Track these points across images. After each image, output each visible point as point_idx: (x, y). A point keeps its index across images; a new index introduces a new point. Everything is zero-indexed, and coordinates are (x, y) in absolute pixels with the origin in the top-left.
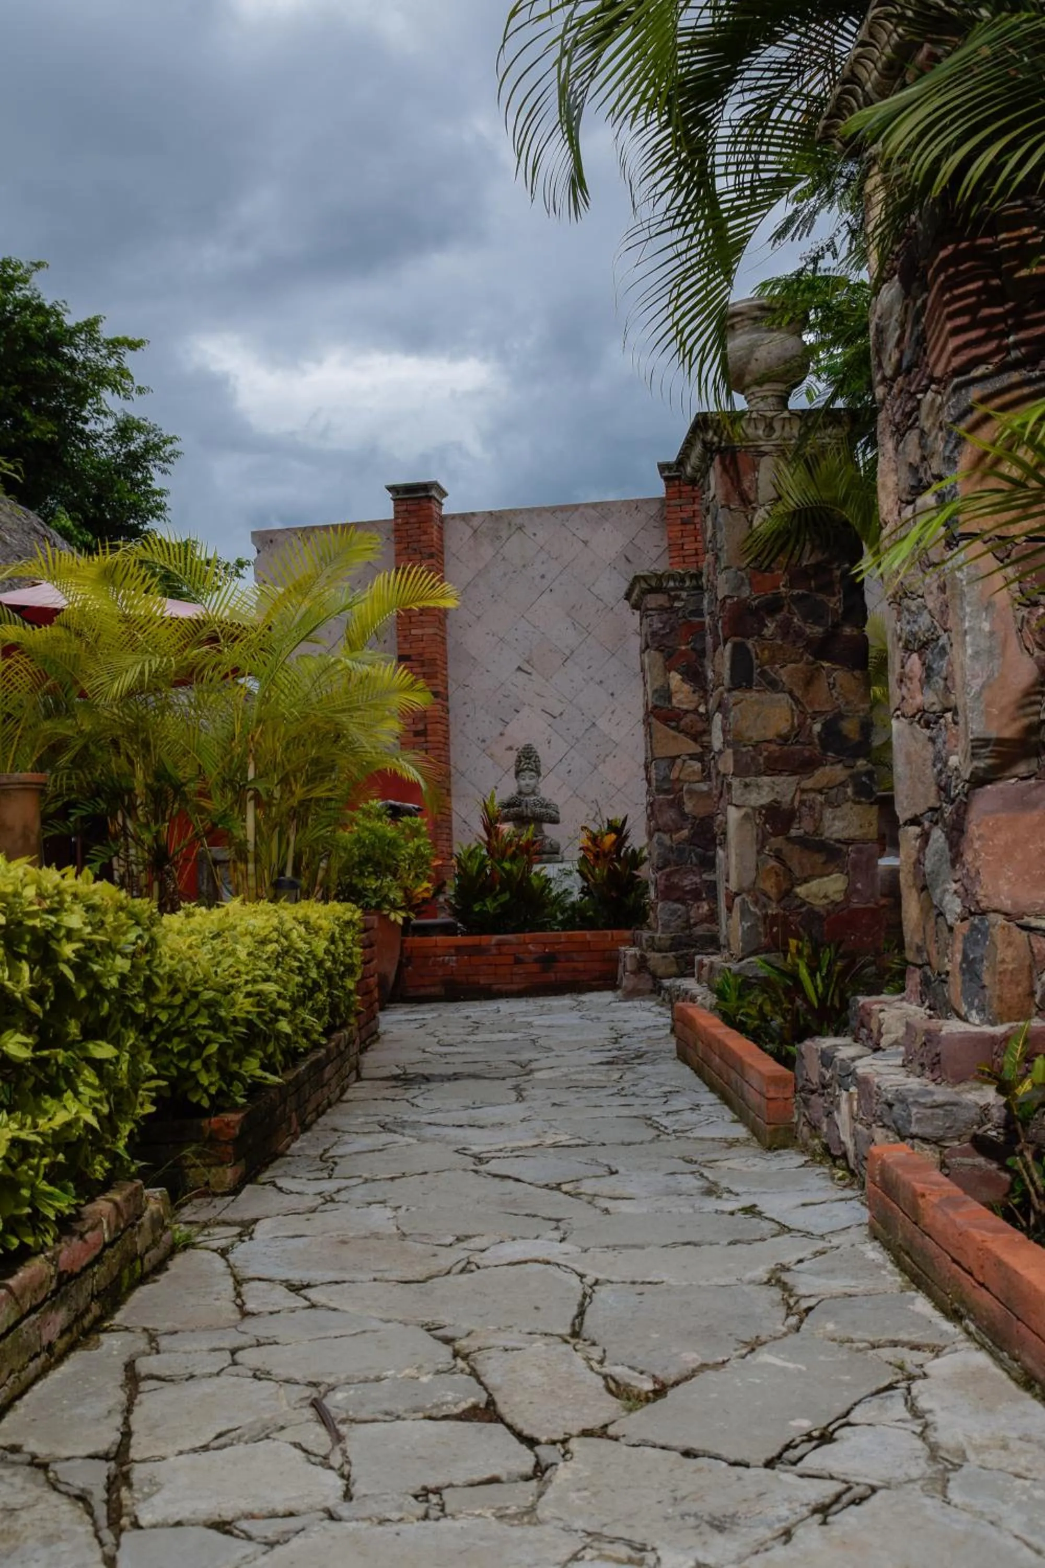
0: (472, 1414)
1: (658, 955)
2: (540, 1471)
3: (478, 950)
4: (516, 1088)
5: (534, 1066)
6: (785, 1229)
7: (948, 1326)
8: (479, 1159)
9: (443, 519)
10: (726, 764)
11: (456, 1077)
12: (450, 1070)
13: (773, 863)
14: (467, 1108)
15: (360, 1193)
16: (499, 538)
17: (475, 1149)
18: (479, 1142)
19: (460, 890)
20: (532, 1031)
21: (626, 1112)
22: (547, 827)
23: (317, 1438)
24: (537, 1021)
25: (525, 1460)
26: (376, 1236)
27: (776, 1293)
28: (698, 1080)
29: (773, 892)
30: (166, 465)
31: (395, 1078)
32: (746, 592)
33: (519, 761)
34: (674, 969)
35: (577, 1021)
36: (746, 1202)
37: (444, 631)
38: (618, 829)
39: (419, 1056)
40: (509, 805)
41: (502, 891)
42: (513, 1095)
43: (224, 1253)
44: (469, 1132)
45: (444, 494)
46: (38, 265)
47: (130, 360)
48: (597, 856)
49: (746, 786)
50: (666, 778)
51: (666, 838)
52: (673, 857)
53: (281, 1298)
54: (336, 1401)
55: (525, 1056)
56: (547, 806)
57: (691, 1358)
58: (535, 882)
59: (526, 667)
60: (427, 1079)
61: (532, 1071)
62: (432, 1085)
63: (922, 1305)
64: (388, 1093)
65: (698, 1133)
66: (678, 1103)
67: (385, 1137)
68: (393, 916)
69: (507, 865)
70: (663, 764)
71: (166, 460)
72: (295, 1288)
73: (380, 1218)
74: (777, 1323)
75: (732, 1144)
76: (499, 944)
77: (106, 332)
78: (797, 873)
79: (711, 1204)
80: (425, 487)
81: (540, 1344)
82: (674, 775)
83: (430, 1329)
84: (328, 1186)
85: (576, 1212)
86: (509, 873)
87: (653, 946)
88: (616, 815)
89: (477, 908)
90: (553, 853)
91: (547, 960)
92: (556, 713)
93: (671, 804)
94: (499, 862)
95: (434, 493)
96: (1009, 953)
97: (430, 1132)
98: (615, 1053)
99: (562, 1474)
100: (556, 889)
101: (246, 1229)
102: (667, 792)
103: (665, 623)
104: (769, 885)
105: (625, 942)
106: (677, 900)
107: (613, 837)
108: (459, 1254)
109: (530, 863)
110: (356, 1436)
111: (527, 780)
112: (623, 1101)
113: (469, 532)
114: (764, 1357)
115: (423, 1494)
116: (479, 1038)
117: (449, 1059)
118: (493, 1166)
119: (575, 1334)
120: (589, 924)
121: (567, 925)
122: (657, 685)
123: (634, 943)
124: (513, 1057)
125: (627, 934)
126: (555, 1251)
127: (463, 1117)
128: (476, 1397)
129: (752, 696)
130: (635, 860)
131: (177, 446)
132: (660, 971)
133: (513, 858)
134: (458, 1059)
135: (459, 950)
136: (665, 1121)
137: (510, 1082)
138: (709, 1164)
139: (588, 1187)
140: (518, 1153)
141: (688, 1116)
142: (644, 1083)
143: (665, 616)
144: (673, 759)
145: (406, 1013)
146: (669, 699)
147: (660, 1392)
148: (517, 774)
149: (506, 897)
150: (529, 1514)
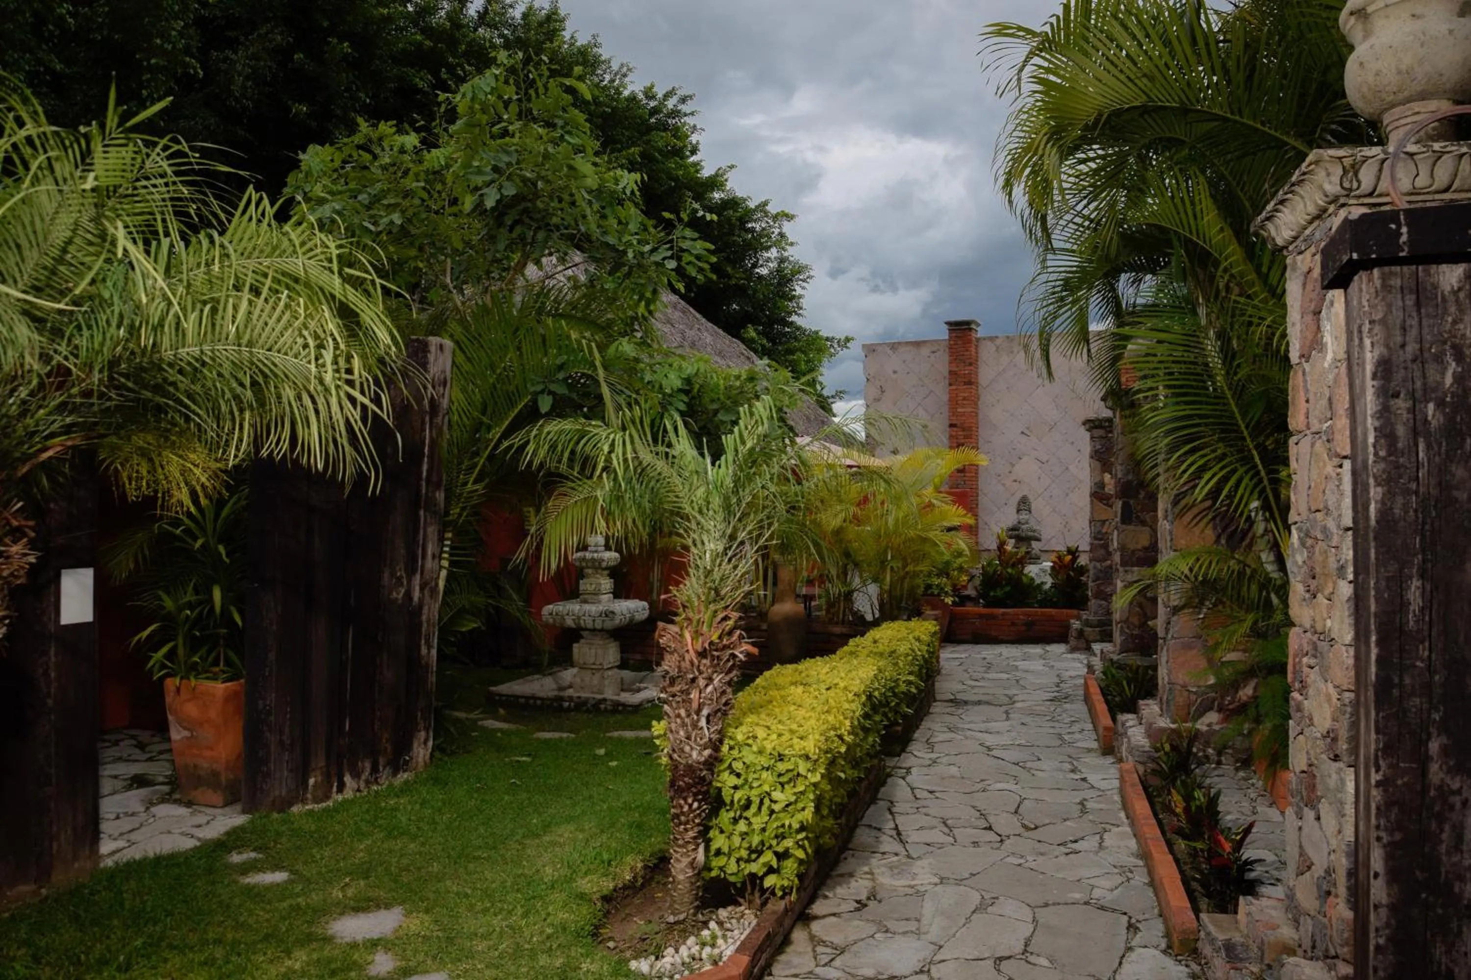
0: (985, 829)
1: (1089, 629)
2: (1002, 841)
3: (993, 617)
4: (1007, 713)
5: (1016, 698)
6: (1093, 787)
7: (1125, 820)
8: (989, 749)
9: (978, 340)
10: (1117, 558)
11: (979, 703)
12: (976, 698)
13: (1138, 609)
14: (984, 722)
15: (944, 760)
16: (1012, 352)
17: (988, 744)
18: (990, 740)
19: (983, 583)
20: (1018, 674)
21: (1052, 731)
22: (1034, 544)
23: (946, 830)
24: (1022, 664)
25: (999, 839)
26: (953, 777)
27: (1080, 807)
28: (1088, 715)
29: (1137, 623)
30: (804, 284)
31: (951, 701)
32: (1130, 477)
33: (1019, 505)
34: (1098, 638)
35: (1041, 668)
36: (1083, 776)
37: (977, 409)
38: (1073, 553)
39: (960, 687)
40: (1012, 529)
41: (1007, 585)
42: (1005, 716)
43: (903, 778)
44: (986, 735)
45: (978, 325)
46: (732, 167)
47: (787, 227)
48: (1060, 567)
49: (1126, 571)
50: (1099, 532)
51: (1098, 565)
52: (1101, 575)
53: (926, 794)
54: (949, 822)
55: (1013, 691)
56: (1034, 531)
57: (1047, 821)
58: (1025, 580)
59: (1026, 431)
60: (966, 703)
61: (1014, 702)
62: (969, 707)
63: (1122, 815)
64: (949, 710)
65: (1079, 744)
66: (1076, 728)
67: (952, 735)
68: (946, 600)
69: (1010, 570)
70: (1098, 524)
71: (804, 281)
72: (931, 792)
73: (954, 770)
74: (1077, 814)
75: (1089, 750)
76: (1004, 614)
77: (772, 209)
78: (1149, 614)
79: (1073, 776)
80: (968, 323)
81: (1005, 814)
82: (1104, 531)
83: (974, 807)
84: (934, 756)
85: (1023, 775)
86: (1010, 575)
87: (1087, 623)
88: (1072, 544)
89: (992, 594)
90: (1035, 559)
91: (1030, 625)
92: (1044, 460)
93: (1102, 546)
94: (1005, 568)
95: (973, 326)
96: (1181, 700)
97: (969, 733)
98: (1056, 694)
99: (1007, 842)
100: (1038, 581)
101: (908, 770)
102: (1101, 539)
103: (1103, 446)
104: (1135, 620)
105: (1073, 617)
106: (1103, 599)
107: (1070, 557)
108: (980, 786)
109: (1023, 568)
110: (956, 831)
111: (1024, 516)
112: (1052, 724)
113: (994, 349)
114: (1068, 823)
115: (974, 843)
116: (990, 676)
117: (976, 690)
118: (994, 753)
119: (1016, 812)
120: (1054, 606)
121: (1043, 604)
122: (1097, 480)
123: (1078, 618)
124: (1007, 692)
125: (1075, 612)
126: (1013, 787)
127: (983, 726)
128: (986, 825)
129: (1131, 527)
130: (1082, 570)
131: (812, 273)
132: (1091, 638)
133: (1013, 566)
134: (982, 691)
135: (981, 616)
136: (1066, 737)
137: (1004, 708)
138: (1077, 759)
139: (1029, 765)
140: (1005, 747)
141: (1077, 736)
142: (1064, 715)
143: (1103, 441)
144: (1104, 522)
145: (952, 652)
146: (1103, 488)
147: (1036, 828)
148: (1018, 511)
149: (1008, 589)
150: (998, 849)
